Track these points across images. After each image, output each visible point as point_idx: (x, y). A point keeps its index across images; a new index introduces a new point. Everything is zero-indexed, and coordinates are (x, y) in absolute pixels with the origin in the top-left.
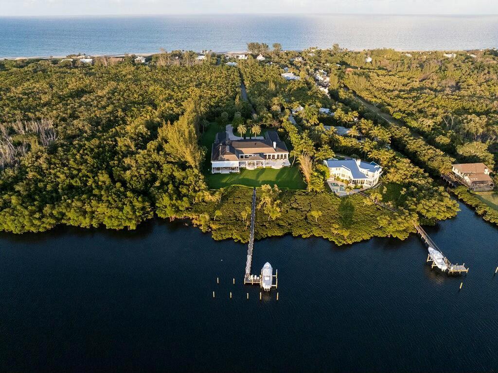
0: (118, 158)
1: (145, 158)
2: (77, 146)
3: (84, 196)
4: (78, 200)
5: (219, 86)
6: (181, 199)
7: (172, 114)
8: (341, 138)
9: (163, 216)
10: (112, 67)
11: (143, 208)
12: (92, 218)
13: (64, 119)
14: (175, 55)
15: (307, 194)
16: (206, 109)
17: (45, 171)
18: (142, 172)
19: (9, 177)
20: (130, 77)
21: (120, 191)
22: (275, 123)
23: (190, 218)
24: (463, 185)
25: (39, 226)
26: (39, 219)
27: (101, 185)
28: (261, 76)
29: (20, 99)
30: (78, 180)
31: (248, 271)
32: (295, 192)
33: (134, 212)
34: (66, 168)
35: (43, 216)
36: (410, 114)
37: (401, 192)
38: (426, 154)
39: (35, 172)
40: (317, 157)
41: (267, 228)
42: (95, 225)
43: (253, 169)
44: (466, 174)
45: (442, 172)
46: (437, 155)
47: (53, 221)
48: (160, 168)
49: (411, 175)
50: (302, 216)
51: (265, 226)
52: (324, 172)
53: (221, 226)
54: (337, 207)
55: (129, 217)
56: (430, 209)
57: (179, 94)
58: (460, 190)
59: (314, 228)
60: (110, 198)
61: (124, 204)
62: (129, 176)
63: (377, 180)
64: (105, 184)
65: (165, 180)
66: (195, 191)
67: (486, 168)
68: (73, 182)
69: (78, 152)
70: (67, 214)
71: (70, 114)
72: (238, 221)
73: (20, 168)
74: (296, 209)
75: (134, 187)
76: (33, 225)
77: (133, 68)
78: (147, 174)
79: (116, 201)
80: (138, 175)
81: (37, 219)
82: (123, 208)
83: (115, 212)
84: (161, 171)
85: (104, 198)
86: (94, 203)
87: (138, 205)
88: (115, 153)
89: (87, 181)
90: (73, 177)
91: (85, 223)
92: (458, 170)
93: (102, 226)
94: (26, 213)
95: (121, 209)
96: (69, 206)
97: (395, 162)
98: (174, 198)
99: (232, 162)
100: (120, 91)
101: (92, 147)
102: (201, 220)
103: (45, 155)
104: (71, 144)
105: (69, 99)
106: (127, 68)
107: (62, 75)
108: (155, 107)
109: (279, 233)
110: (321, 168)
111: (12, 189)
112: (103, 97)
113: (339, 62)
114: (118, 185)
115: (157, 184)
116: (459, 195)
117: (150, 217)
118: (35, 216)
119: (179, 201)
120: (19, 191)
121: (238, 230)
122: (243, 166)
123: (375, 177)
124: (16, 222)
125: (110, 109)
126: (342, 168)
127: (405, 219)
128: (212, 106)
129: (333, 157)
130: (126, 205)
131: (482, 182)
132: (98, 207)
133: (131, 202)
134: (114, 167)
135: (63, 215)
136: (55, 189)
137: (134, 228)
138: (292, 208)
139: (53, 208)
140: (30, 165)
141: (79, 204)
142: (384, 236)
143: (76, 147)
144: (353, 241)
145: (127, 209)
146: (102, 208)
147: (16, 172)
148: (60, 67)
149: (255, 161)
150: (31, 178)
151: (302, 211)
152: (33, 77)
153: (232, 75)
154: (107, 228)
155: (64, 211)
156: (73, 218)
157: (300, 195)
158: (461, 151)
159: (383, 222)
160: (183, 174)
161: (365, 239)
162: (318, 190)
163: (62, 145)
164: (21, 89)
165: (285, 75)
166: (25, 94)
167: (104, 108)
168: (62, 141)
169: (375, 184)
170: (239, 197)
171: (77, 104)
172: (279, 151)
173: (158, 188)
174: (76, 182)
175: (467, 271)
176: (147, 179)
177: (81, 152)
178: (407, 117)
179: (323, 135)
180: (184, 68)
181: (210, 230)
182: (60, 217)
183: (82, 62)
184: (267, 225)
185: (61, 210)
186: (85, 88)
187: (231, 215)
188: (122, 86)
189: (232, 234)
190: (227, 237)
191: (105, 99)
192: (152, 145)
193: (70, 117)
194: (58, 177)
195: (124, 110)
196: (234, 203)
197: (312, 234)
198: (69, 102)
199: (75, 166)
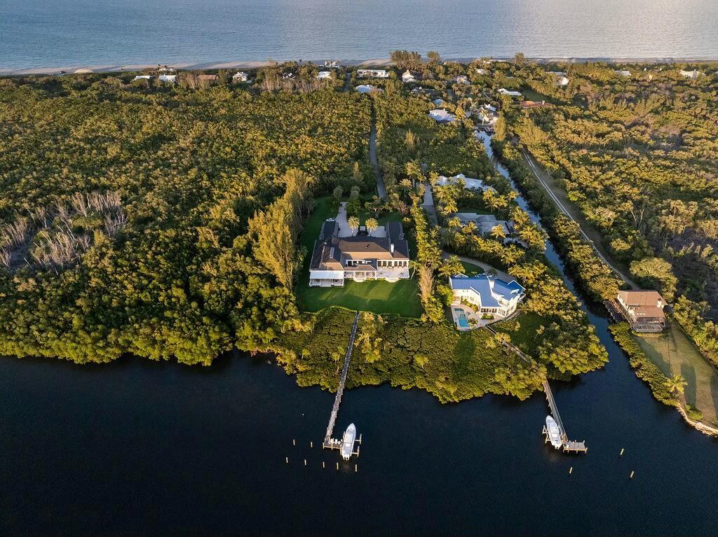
0: (197, 260)
1: (228, 265)
2: (149, 237)
3: (154, 320)
4: (146, 324)
5: (340, 134)
6: (265, 330)
7: (270, 187)
8: (480, 241)
9: (242, 348)
10: (201, 93)
11: (220, 341)
12: (162, 348)
13: (134, 189)
14: (288, 70)
15: (421, 326)
16: (316, 179)
17: (110, 277)
18: (223, 287)
19: (69, 284)
20: (223, 111)
21: (195, 315)
22: (403, 207)
23: (274, 353)
24: (626, 321)
25: (103, 356)
26: (103, 348)
27: (175, 303)
28: (401, 114)
29: (82, 151)
30: (147, 294)
31: (329, 432)
32: (407, 321)
33: (209, 345)
34: (134, 274)
35: (108, 345)
36: (591, 195)
37: (538, 331)
38: (590, 270)
39: (99, 277)
40: (441, 272)
41: (361, 374)
42: (166, 358)
43: (361, 281)
44: (631, 307)
45: (606, 298)
46: (603, 274)
47: (118, 351)
48: (244, 281)
49: (559, 304)
50: (407, 358)
51: (360, 370)
52: (445, 295)
53: (309, 368)
54: (452, 348)
55: (204, 351)
56: (565, 362)
57: (285, 148)
58: (619, 329)
59: (417, 377)
60: (183, 325)
61: (198, 334)
62: (208, 292)
63: (515, 308)
64: (179, 300)
65: (250, 299)
66: (283, 319)
67: (660, 300)
68: (142, 296)
69: (150, 247)
70: (134, 342)
71: (143, 180)
72: (330, 361)
73: (81, 270)
74: (403, 347)
75: (212, 308)
76: (96, 355)
77: (229, 95)
78: (229, 290)
79: (189, 329)
80: (218, 290)
81: (100, 347)
82: (197, 339)
83: (188, 345)
84: (246, 284)
85: (177, 324)
86: (165, 330)
87: (214, 337)
88: (194, 251)
89: (158, 295)
90: (142, 288)
91: (154, 354)
92: (623, 298)
93: (173, 358)
94: (89, 341)
95: (194, 341)
96: (136, 333)
97: (542, 283)
98: (257, 328)
99: (335, 272)
100: (209, 139)
101: (167, 240)
102: (286, 357)
103: (111, 252)
104: (142, 232)
105: (142, 153)
106: (221, 93)
107: (135, 106)
108: (251, 170)
109: (374, 381)
110: (443, 290)
111: (73, 304)
112: (186, 150)
113: (518, 86)
114: (194, 304)
115: (240, 306)
116: (616, 337)
117: (228, 349)
118: (98, 344)
119: (262, 333)
120: (80, 307)
121: (327, 375)
122: (349, 276)
123: (511, 306)
124: (78, 351)
125: (193, 173)
126: (470, 291)
127: (529, 374)
128: (324, 172)
129: (462, 272)
130: (201, 335)
131: (651, 319)
132: (169, 336)
133: (206, 332)
134: (191, 275)
135: (130, 343)
136: (122, 306)
137: (209, 364)
138: (398, 346)
139: (118, 335)
140: (93, 266)
141: (148, 331)
142: (501, 393)
143: (148, 239)
144: (461, 398)
145: (202, 341)
146: (173, 338)
147: (77, 277)
148: (134, 90)
149: (365, 272)
150: (94, 286)
151: (409, 351)
152: (97, 109)
153: (360, 112)
154: (179, 362)
155: (131, 339)
156: (141, 348)
157: (411, 326)
158: (635, 269)
159: (500, 378)
160: (271, 293)
161: (477, 396)
162: (435, 321)
163: (132, 235)
164: (82, 132)
165: (435, 113)
166: (87, 141)
167: (186, 170)
168: (131, 230)
169: (510, 313)
170: (336, 326)
171: (152, 163)
172: (398, 257)
173: (241, 312)
174: (145, 297)
175: (586, 450)
176: (228, 297)
177: (153, 249)
178: (585, 200)
179: (458, 235)
180: (297, 97)
181: (295, 372)
182: (126, 345)
183: (162, 81)
184: (363, 370)
185: (126, 338)
186: (163, 133)
187: (323, 352)
188: (212, 129)
189: (320, 380)
190: (314, 383)
191: (188, 153)
192: (239, 242)
193: (142, 185)
194: (125, 288)
195: (211, 176)
196: (329, 333)
197: (414, 385)
198: (142, 157)
199: (146, 272)
